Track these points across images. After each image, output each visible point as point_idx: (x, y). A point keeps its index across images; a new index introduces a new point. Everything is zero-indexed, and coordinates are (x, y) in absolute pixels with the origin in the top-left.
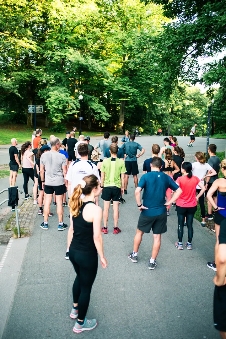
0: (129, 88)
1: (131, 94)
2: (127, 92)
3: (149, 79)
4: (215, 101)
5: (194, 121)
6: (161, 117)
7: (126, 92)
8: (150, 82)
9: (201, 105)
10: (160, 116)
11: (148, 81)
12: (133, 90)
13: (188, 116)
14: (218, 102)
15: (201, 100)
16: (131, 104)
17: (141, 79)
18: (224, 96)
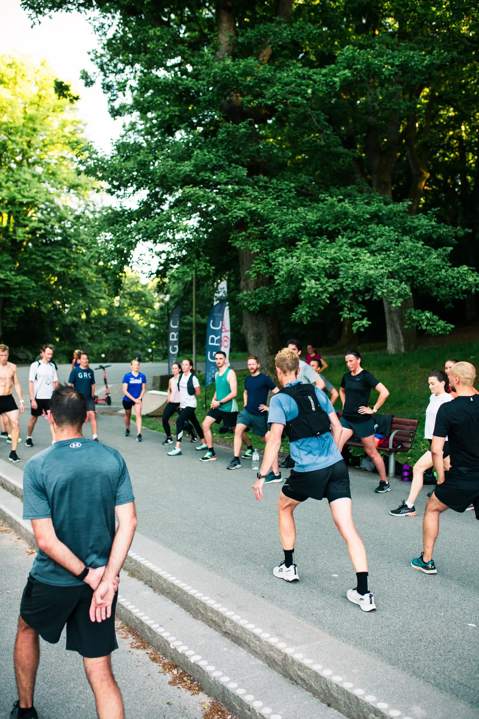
0: (13, 275)
1: (17, 286)
2: (9, 283)
3: (50, 259)
4: (172, 298)
5: (132, 337)
6: (73, 329)
7: (7, 282)
8: (52, 265)
9: (143, 306)
10: (70, 327)
11: (47, 263)
12: (19, 279)
13: (122, 327)
14: (176, 300)
15: (144, 296)
16: (18, 305)
17: (35, 259)
18: (184, 289)
